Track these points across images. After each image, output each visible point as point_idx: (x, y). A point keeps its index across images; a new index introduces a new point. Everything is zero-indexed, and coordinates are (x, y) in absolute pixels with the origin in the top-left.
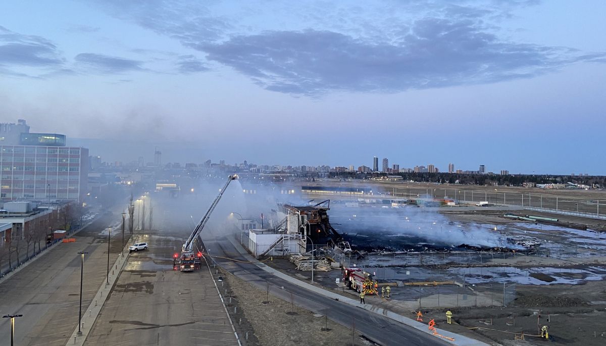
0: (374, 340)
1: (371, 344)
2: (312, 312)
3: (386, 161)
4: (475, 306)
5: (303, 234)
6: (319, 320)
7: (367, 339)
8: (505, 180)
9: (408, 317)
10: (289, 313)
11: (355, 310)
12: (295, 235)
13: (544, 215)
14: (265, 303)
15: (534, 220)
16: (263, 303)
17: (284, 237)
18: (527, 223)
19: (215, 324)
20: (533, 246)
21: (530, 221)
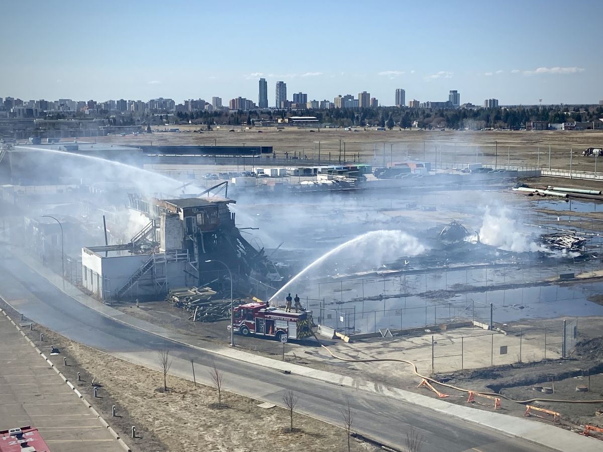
0: (378, 439)
1: (375, 448)
2: (253, 400)
3: (282, 86)
4: (520, 363)
5: (191, 252)
6: (272, 414)
7: (366, 440)
9: (418, 393)
10: (213, 406)
11: (324, 388)
12: (176, 255)
13: (576, 184)
14: (161, 390)
15: (564, 195)
16: (156, 390)
17: (157, 260)
18: (553, 200)
19: (84, 440)
20: (576, 243)
21: (556, 196)
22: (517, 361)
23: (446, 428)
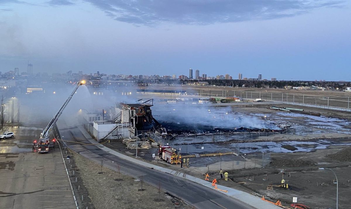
0: (174, 195)
1: (171, 198)
2: (133, 178)
3: (198, 72)
5: (133, 123)
6: (137, 183)
7: (170, 195)
8: (274, 84)
9: (199, 178)
10: (116, 180)
11: (164, 175)
12: (127, 124)
13: (295, 107)
14: (100, 173)
15: (289, 110)
16: (98, 173)
17: (119, 126)
18: (284, 112)
19: (59, 191)
20: (286, 127)
21: (286, 111)
22: (244, 168)
23: (204, 192)
